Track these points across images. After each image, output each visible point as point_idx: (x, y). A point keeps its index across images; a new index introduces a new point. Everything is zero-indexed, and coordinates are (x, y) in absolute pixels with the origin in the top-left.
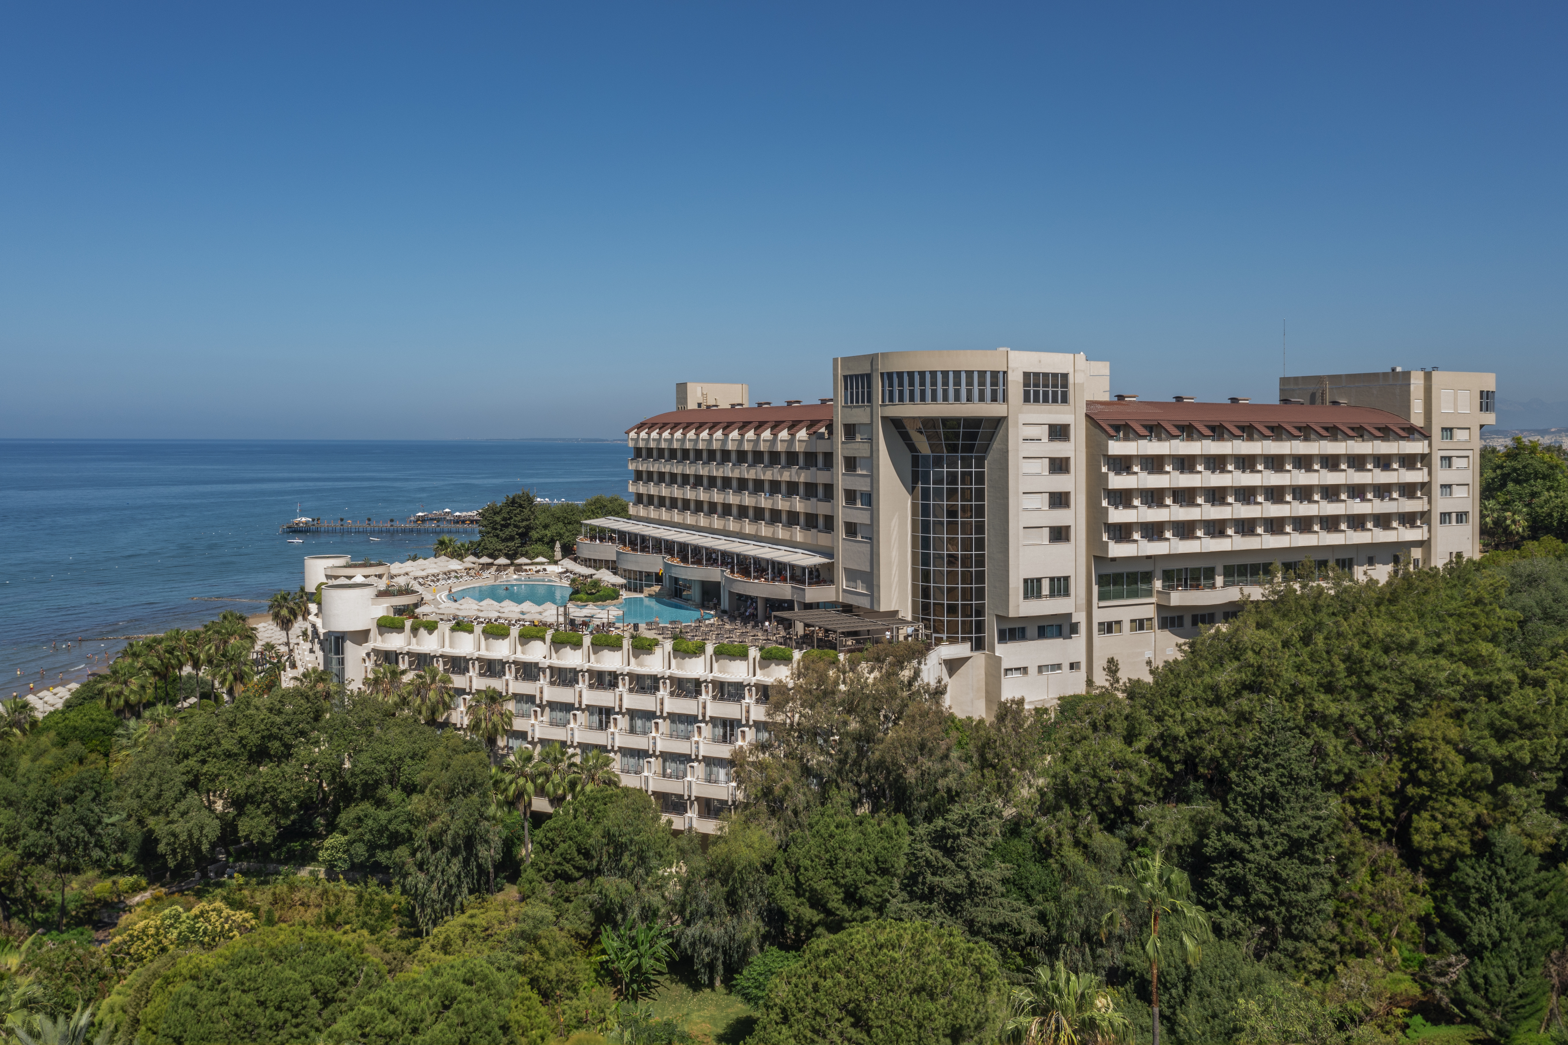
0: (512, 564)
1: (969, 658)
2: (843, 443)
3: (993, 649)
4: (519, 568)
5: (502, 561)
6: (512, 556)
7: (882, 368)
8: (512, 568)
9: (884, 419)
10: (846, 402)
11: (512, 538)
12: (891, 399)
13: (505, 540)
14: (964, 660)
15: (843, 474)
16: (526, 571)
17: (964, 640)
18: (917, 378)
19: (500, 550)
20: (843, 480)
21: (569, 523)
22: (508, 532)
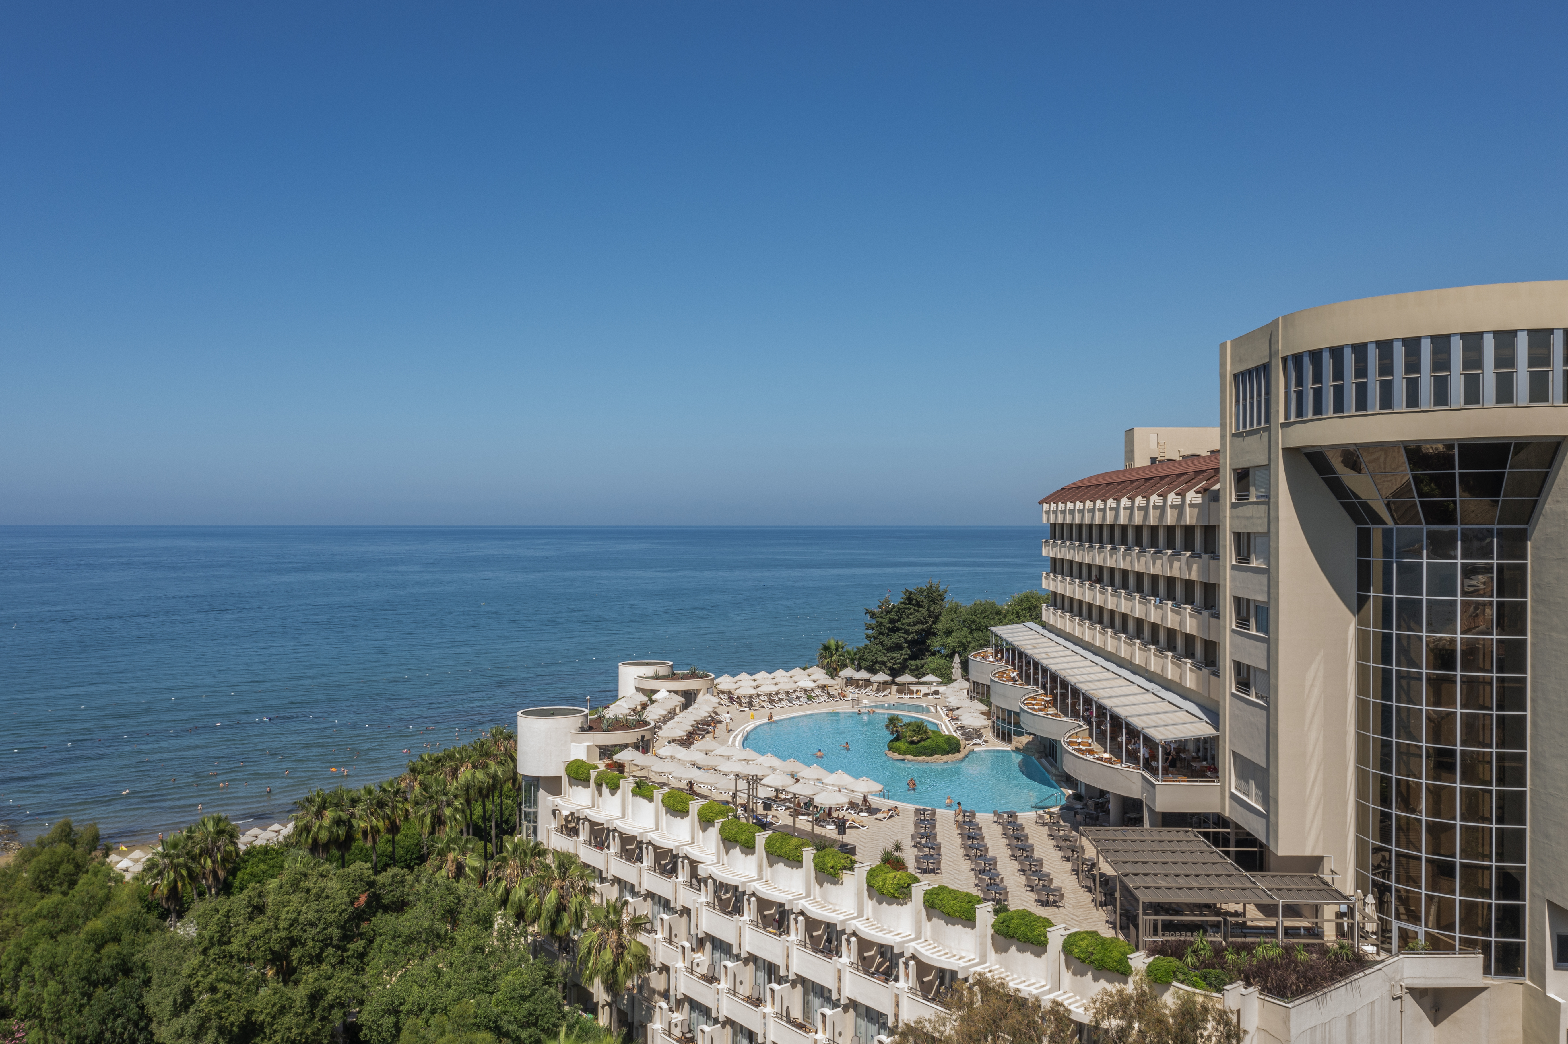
0: (893, 683)
1: (1476, 992)
2: (1233, 506)
3: (1540, 978)
4: (903, 689)
5: (882, 677)
6: (894, 673)
7: (1284, 348)
8: (894, 688)
9: (1287, 451)
10: (1237, 428)
11: (898, 647)
12: (1300, 413)
13: (889, 650)
14: (1469, 994)
15: (1233, 568)
16: (911, 692)
17: (1469, 945)
18: (1349, 359)
19: (884, 663)
20: (1233, 579)
21: (978, 629)
22: (895, 638)
